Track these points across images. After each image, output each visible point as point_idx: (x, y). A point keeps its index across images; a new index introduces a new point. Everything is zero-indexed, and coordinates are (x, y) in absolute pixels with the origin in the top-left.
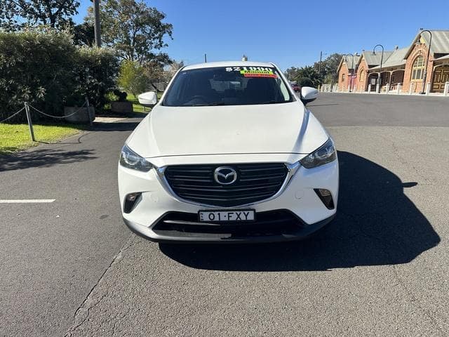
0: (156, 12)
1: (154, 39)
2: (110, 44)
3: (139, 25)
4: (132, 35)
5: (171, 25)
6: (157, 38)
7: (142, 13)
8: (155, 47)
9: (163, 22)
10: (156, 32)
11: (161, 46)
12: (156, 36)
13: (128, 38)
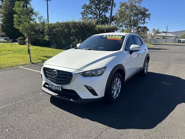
0: (144, 8)
1: (141, 20)
2: (124, 23)
3: (136, 15)
4: (132, 19)
5: (150, 14)
6: (143, 20)
7: (138, 10)
8: (142, 24)
9: (147, 13)
10: (143, 17)
11: (144, 23)
12: (142, 19)
13: (131, 20)
